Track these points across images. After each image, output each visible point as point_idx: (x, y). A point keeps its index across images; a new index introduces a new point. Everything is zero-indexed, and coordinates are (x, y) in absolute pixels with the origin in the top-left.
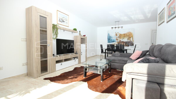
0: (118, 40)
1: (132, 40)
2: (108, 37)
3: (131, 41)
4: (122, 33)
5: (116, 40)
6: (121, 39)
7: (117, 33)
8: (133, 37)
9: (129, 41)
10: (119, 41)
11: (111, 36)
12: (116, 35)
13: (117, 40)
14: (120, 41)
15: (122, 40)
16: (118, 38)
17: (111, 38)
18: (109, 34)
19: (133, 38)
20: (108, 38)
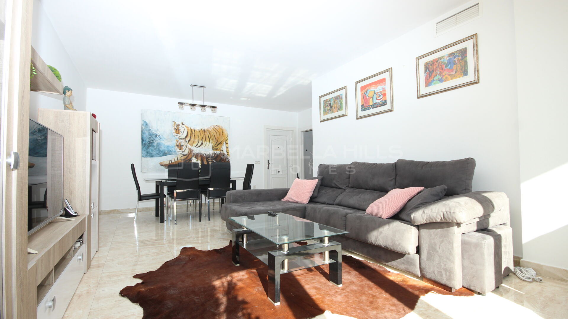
0: (184, 148)
1: (225, 152)
2: (143, 133)
3: (224, 154)
4: (198, 126)
5: (177, 149)
6: (192, 145)
7: (180, 123)
8: (229, 141)
9: (217, 152)
10: (186, 153)
11: (158, 133)
12: (177, 130)
13: (180, 147)
14: (191, 151)
15: (197, 150)
16: (183, 142)
17: (157, 141)
18: (146, 124)
19: (229, 145)
20: (143, 140)
